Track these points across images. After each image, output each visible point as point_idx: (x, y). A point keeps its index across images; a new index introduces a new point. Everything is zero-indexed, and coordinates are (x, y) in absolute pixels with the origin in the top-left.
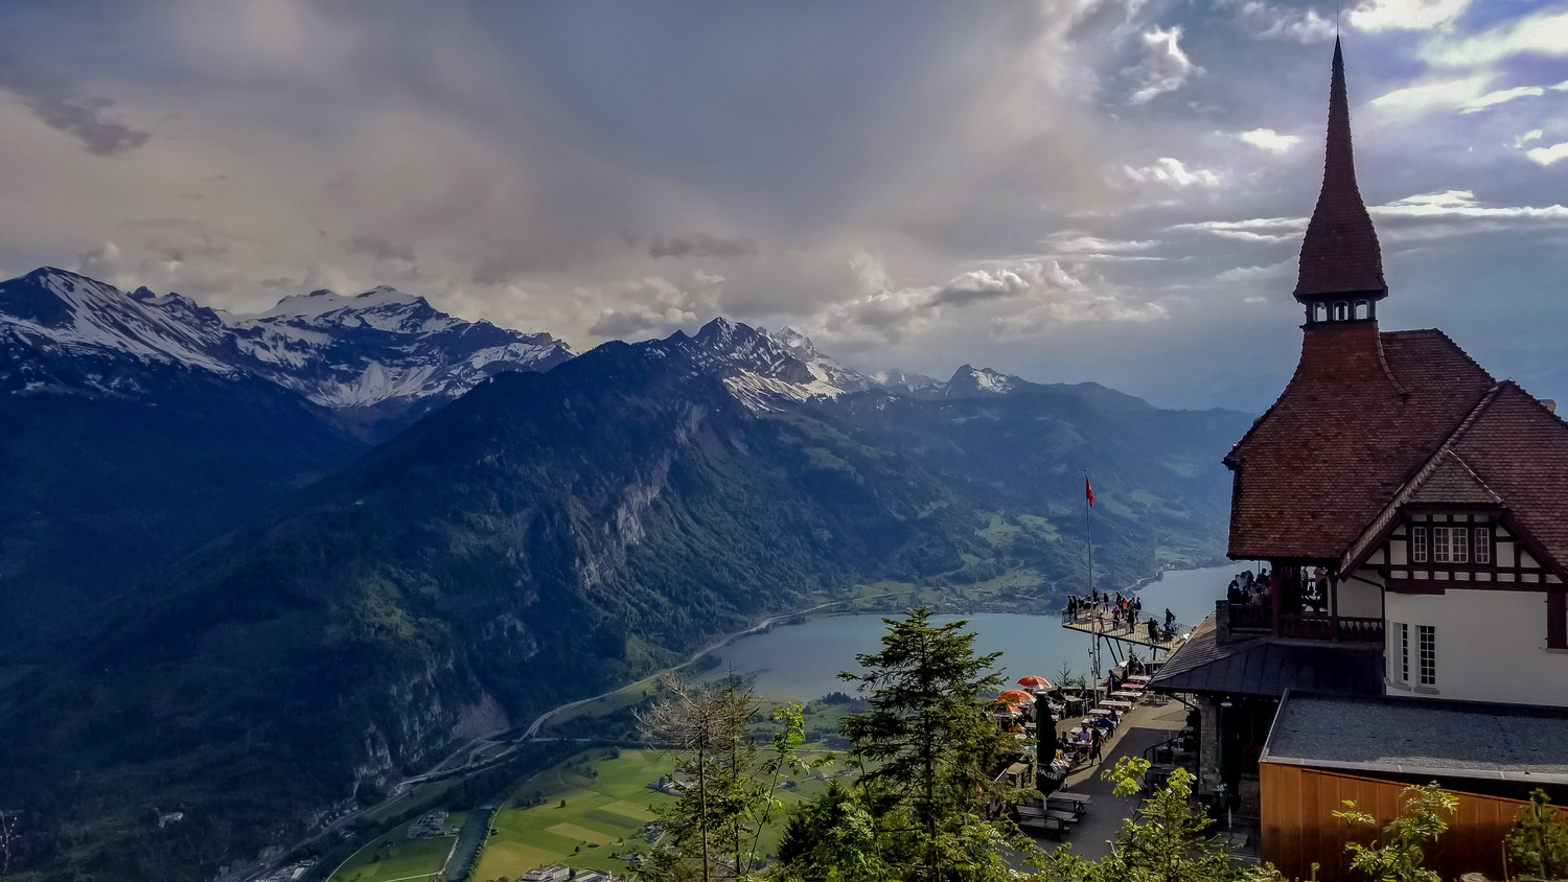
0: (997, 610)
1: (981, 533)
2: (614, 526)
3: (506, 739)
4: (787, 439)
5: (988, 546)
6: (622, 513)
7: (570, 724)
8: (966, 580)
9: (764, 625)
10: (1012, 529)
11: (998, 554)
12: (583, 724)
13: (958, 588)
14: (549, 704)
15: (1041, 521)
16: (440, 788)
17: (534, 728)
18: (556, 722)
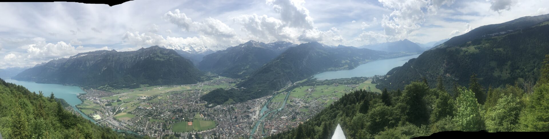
0: (343, 70)
1: (341, 62)
2: (302, 63)
3: (291, 85)
4: (320, 53)
5: (342, 63)
6: (303, 62)
7: (298, 83)
8: (340, 67)
9: (318, 73)
10: (344, 61)
11: (343, 64)
12: (299, 83)
13: (339, 68)
14: (296, 81)
15: (348, 60)
16: (285, 89)
17: (295, 84)
18: (297, 83)
